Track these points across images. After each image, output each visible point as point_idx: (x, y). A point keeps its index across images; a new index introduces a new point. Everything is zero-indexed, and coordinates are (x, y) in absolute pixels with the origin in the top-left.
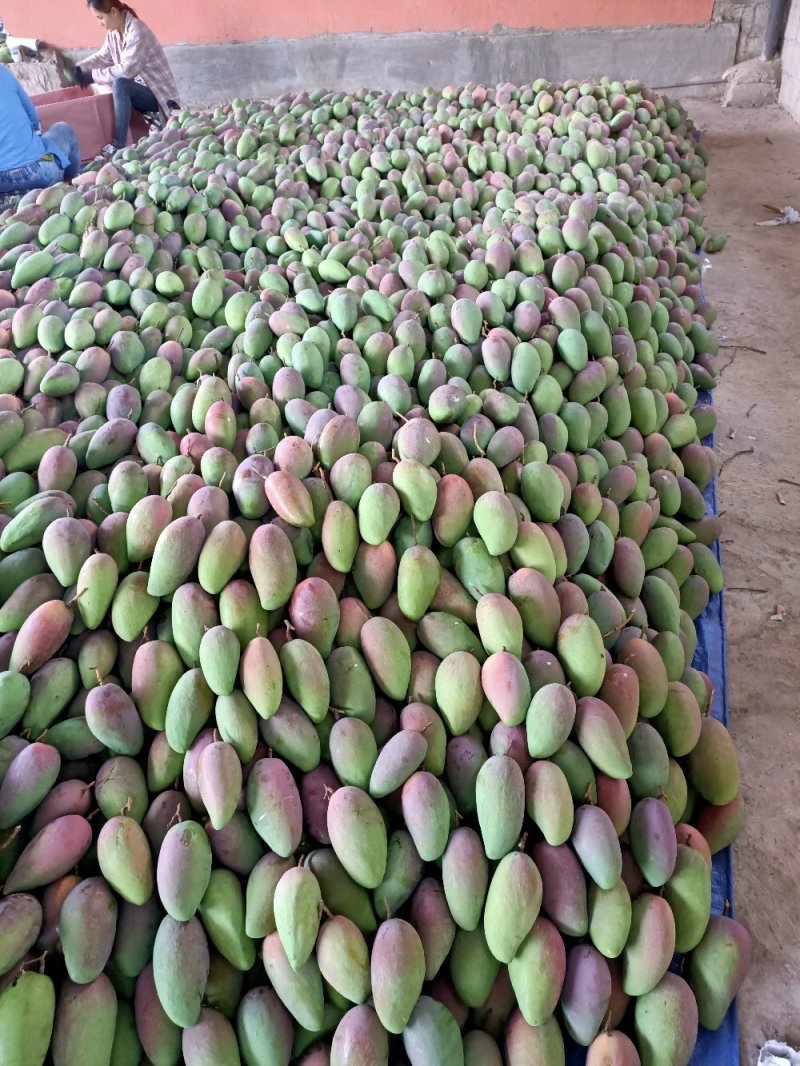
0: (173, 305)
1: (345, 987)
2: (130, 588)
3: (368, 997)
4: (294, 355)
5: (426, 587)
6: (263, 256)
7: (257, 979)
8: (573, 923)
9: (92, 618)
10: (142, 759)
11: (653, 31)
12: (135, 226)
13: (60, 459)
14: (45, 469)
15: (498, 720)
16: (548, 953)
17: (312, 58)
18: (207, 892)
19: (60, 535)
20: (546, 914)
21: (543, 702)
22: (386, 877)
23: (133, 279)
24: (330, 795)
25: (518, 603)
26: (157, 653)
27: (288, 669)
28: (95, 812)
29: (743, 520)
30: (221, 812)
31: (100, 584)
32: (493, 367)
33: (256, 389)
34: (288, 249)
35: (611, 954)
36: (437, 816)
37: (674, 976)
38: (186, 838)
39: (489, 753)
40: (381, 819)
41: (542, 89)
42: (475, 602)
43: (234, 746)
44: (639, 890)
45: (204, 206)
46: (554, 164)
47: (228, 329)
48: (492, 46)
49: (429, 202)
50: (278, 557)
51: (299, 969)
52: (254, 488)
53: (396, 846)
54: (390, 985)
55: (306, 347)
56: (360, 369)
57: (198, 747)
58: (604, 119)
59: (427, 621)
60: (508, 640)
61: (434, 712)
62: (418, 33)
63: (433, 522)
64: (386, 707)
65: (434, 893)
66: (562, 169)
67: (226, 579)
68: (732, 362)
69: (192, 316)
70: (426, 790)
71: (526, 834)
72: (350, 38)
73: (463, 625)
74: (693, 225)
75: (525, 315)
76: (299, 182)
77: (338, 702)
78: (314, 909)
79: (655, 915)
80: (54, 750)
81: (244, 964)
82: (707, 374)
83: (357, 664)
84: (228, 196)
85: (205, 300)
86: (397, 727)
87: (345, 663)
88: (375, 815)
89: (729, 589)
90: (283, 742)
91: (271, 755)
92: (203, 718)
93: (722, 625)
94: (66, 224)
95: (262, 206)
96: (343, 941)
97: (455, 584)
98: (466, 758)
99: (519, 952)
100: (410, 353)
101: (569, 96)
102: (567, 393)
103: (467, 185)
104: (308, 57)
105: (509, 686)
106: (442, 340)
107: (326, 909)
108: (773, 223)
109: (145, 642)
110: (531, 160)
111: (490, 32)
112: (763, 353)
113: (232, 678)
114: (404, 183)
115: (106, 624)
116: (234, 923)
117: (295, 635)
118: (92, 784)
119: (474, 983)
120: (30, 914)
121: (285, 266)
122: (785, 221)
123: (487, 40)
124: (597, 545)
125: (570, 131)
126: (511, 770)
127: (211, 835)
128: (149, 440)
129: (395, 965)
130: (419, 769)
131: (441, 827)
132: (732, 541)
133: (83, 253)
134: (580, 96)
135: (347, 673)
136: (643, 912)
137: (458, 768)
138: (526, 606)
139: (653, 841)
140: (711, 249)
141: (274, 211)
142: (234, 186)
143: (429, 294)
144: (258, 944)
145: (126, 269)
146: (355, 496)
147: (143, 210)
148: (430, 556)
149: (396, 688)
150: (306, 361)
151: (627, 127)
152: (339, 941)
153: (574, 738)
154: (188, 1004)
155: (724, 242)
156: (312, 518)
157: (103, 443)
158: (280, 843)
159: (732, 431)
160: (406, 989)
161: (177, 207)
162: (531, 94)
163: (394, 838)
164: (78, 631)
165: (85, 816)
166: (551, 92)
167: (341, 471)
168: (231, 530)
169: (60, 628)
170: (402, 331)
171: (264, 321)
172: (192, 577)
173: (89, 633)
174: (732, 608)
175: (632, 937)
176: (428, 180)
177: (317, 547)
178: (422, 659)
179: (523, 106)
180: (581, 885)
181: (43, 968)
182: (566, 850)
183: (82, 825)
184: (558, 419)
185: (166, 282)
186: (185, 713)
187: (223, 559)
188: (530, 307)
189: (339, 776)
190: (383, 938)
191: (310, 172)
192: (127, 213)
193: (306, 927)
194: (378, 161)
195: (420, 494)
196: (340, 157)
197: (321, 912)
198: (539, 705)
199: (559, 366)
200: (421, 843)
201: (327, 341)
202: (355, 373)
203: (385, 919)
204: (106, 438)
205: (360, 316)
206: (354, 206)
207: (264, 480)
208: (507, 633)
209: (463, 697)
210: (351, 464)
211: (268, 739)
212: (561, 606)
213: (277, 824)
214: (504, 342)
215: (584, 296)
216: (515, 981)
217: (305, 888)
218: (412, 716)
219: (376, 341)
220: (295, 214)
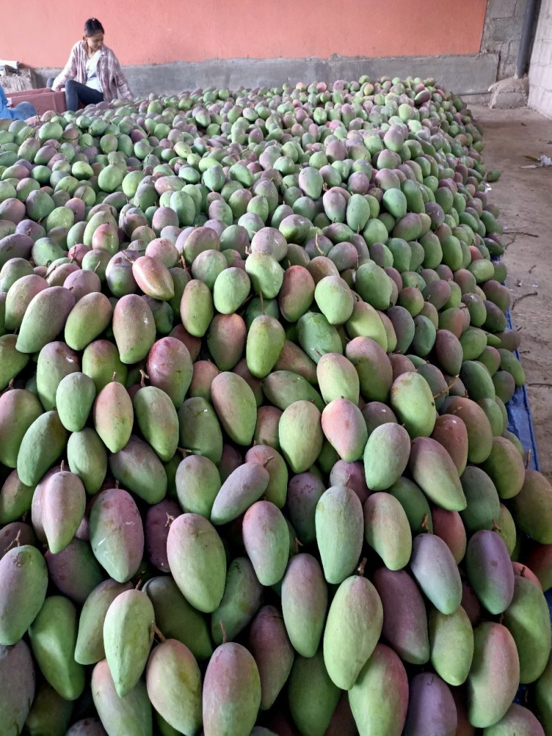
0: (83, 181)
1: (174, 715)
4: (170, 201)
5: (272, 348)
6: (158, 161)
8: (414, 648)
11: (440, 59)
12: (62, 139)
15: (337, 458)
16: (390, 679)
17: (207, 75)
18: (38, 615)
20: (387, 641)
21: (380, 438)
22: (223, 602)
23: (55, 166)
24: (171, 521)
25: (356, 363)
26: (18, 398)
27: (140, 411)
29: (535, 338)
30: (57, 534)
32: (330, 211)
33: (138, 221)
34: (177, 155)
35: (455, 681)
36: (277, 539)
37: (519, 707)
38: (21, 561)
39: (327, 485)
40: (221, 544)
41: (365, 81)
42: (315, 364)
43: (82, 478)
44: (480, 618)
45: (117, 132)
46: (375, 120)
47: (124, 194)
48: (330, 68)
49: (284, 136)
50: (138, 318)
51: (124, 695)
52: (123, 270)
53: (235, 571)
54: (221, 712)
55: (183, 194)
56: (225, 210)
57: (45, 480)
58: (409, 97)
59: (272, 377)
60: (346, 391)
61: (277, 453)
62: (280, 59)
63: (279, 299)
64: (232, 452)
65: (272, 619)
66: (381, 120)
67: (90, 338)
68: (513, 242)
69: (97, 189)
70: (267, 515)
71: (365, 560)
72: (233, 62)
73: (304, 381)
74: (477, 162)
75: (356, 180)
76: (190, 125)
77: (186, 443)
78: (144, 630)
79: (497, 644)
81: (70, 693)
82: (496, 244)
83: (207, 410)
84: (136, 128)
85: (109, 178)
87: (194, 408)
88: (215, 539)
89: (530, 385)
90: (130, 475)
91: (117, 486)
92: (55, 453)
93: (527, 410)
94: (10, 137)
95: (160, 136)
96: (173, 664)
97: (298, 350)
98: (306, 491)
99: (359, 679)
100: (265, 201)
101: (385, 86)
102: (391, 235)
103: (313, 126)
104: (204, 75)
105: (347, 425)
106: (291, 196)
107: (158, 631)
108: (533, 166)
109: (9, 390)
110: (359, 115)
111: (329, 59)
112: (536, 236)
113: (85, 415)
114: (267, 126)
116: (63, 650)
117: (148, 383)
119: (312, 711)
121: (173, 164)
122: (541, 165)
123: (327, 64)
124: (421, 332)
125: (386, 102)
126: (349, 497)
127: (48, 561)
128: (42, 249)
129: (228, 689)
130: (261, 499)
131: (280, 551)
132: (529, 352)
133: (19, 154)
134: (392, 85)
135: (196, 416)
136: (486, 639)
137: (299, 501)
138: (361, 365)
139: (490, 568)
140: (490, 179)
141: (169, 138)
142: (142, 125)
143: (281, 170)
144: (87, 672)
145: (51, 162)
146: (212, 278)
147: (70, 131)
148: (276, 325)
149: (241, 433)
150: (181, 204)
151: (427, 101)
152: (169, 663)
153: (409, 473)
155: (499, 175)
156: (172, 291)
158: (116, 569)
159: (519, 282)
160: (237, 716)
161: (96, 131)
162: (358, 85)
163: (234, 564)
166: (373, 83)
167: (200, 261)
168: (97, 299)
170: (259, 189)
171: (151, 185)
172: (60, 337)
174: (534, 399)
175: (476, 664)
176: (284, 126)
177: (177, 320)
178: (267, 411)
179: (352, 92)
180: (421, 610)
182: (405, 576)
184: (384, 246)
185: (77, 168)
186: (36, 448)
187: (88, 320)
188: (360, 176)
189: (182, 506)
190: (216, 661)
191: (198, 119)
192: (58, 131)
193: (134, 648)
194: (247, 113)
195: (268, 275)
196: (221, 113)
197: (153, 634)
198: (376, 440)
199: (384, 216)
200: (259, 567)
201: (200, 195)
202: (219, 213)
203: (220, 644)
204: (5, 246)
205: (226, 182)
206: (229, 137)
207: (132, 264)
208: (345, 385)
209: (304, 437)
210: (209, 255)
211: (116, 472)
212: (393, 368)
213: (115, 548)
214: (340, 195)
215: (402, 174)
216: (356, 710)
217: (136, 609)
218: (256, 455)
219: (238, 195)
220: (185, 140)
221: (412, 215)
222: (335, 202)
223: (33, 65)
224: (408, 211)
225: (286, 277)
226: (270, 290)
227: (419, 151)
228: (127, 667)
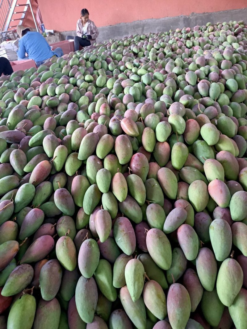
0: (90, 83)
1: (156, 312)
2: (72, 157)
3: (166, 317)
4: (129, 91)
5: (183, 156)
6: (119, 71)
7: (117, 306)
9: (58, 168)
10: (74, 217)
11: (245, 10)
12: (79, 65)
13: (51, 121)
14: (46, 124)
15: (217, 205)
17: (134, 28)
18: (98, 267)
19: (49, 139)
21: (237, 198)
22: (172, 266)
23: (78, 77)
24: (147, 231)
25: (222, 162)
26: (81, 179)
27: (130, 184)
28: (56, 235)
30: (103, 235)
31: (61, 155)
32: (202, 91)
33: (117, 101)
34: (127, 68)
36: (193, 241)
38: (90, 245)
39: (213, 219)
40: (169, 242)
41: (209, 25)
42: (203, 164)
43: (109, 211)
45: (101, 60)
46: (216, 44)
47: (108, 88)
48: (191, 19)
49: (174, 55)
50: (126, 145)
51: (136, 301)
52: (116, 124)
53: (176, 253)
54: (176, 311)
55: (135, 88)
56: (153, 94)
57: (95, 213)
58: (231, 31)
59: (184, 169)
60: (218, 176)
61: (188, 203)
62: (167, 18)
63: (184, 135)
64: (168, 202)
65: (193, 274)
66: (219, 44)
67: (106, 153)
69: (96, 87)
70: (188, 230)
71: (233, 251)
72: (145, 21)
73: (198, 171)
75: (213, 75)
76: (131, 53)
77: (149, 198)
78: (142, 276)
80: (42, 211)
81: (112, 299)
83: (157, 184)
84: (108, 57)
85: (100, 81)
86: (173, 207)
87: (151, 183)
88: (166, 239)
90: (128, 211)
91: (123, 216)
92: (97, 202)
94: (58, 65)
95: (119, 60)
96: (155, 290)
97: (194, 157)
98: (203, 220)
99: (234, 302)
100: (171, 88)
101: (219, 26)
102: (231, 100)
103: (186, 50)
104: (132, 28)
105: (221, 191)
106: (182, 85)
107: (147, 276)
109: (76, 175)
110: (208, 42)
111: (190, 15)
113: (108, 186)
114: (165, 51)
115: (63, 170)
116: (108, 281)
117: (132, 173)
118: (55, 224)
119: (213, 315)
120: (29, 271)
121: (126, 73)
123: (189, 18)
125: (220, 35)
126: (225, 224)
127: (99, 245)
128: (81, 115)
129: (178, 302)
130: (184, 223)
131: (195, 246)
133: (63, 72)
134: (222, 26)
135: (152, 187)
137: (200, 224)
138: (225, 164)
141: (123, 60)
142: (110, 55)
143: (176, 73)
144: (118, 291)
145: (76, 75)
146: (154, 126)
147: (81, 61)
148: (184, 146)
149: (172, 194)
150: (134, 92)
151: (240, 32)
152: (153, 290)
154: (89, 313)
156: (138, 132)
157: (65, 116)
158: (127, 249)
160: (183, 313)
161: (92, 60)
162: (206, 27)
163: (174, 250)
164: (53, 173)
165: (52, 236)
166: (213, 26)
167: (149, 119)
168: (108, 137)
169: (47, 170)
170: (168, 83)
171: (120, 84)
172: (94, 153)
173: (57, 173)
176: (173, 50)
177: (140, 145)
178: (182, 184)
179: (203, 31)
181: (32, 293)
183: (51, 239)
184: (229, 107)
185: (87, 78)
186: (90, 199)
187: (105, 147)
188: (215, 74)
189: (150, 225)
190: (172, 291)
191: (134, 50)
192: (77, 61)
193: (139, 283)
194: (156, 46)
195: (180, 124)
196: (143, 47)
197: (145, 277)
198: (236, 198)
199: (227, 92)
200: (187, 252)
201: (141, 87)
202: (151, 95)
203: (172, 283)
204: (66, 115)
205: (152, 80)
206: (148, 58)
207: (120, 122)
208: (218, 173)
209: (201, 196)
210: (152, 116)
211: (122, 210)
212: (239, 165)
213: (126, 241)
214: (206, 83)
215: (234, 71)
216: (233, 316)
217: (138, 267)
218: (180, 204)
219: (158, 86)
220: (129, 61)
221: (240, 91)
222: (204, 87)
223: (60, 31)
224: (238, 89)
225: (187, 124)
226: (180, 131)
227: (240, 59)
228: (136, 290)
